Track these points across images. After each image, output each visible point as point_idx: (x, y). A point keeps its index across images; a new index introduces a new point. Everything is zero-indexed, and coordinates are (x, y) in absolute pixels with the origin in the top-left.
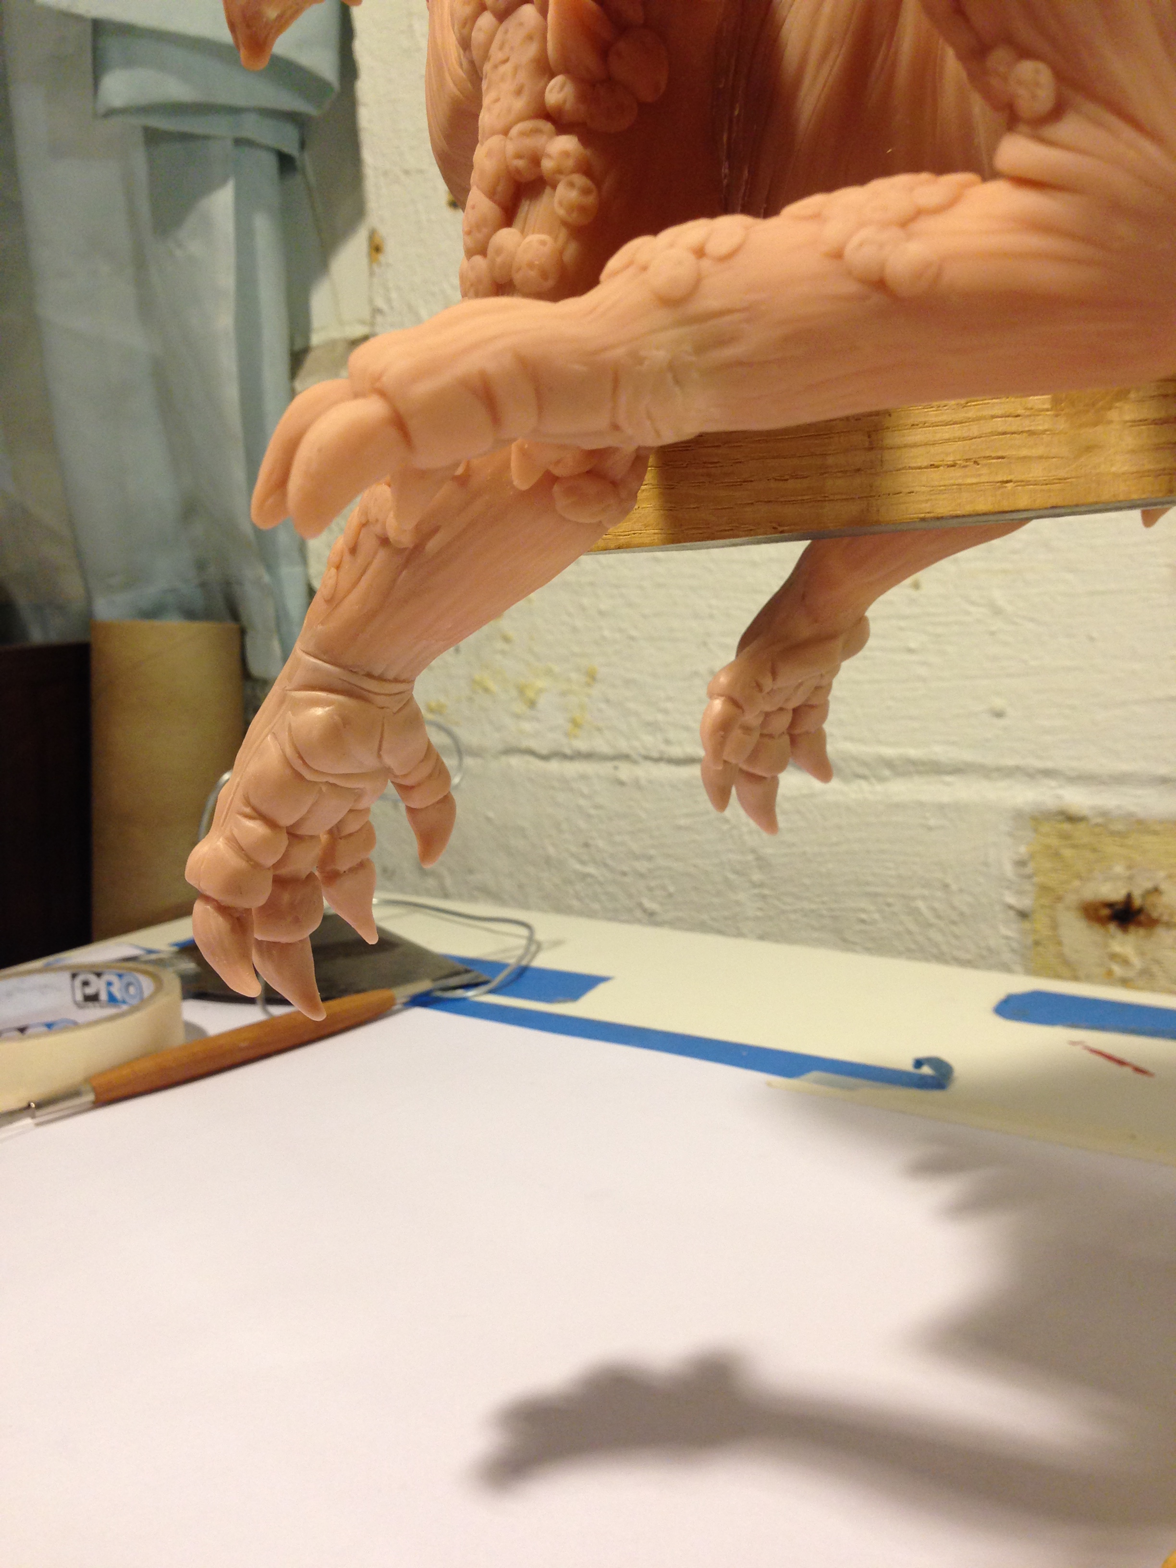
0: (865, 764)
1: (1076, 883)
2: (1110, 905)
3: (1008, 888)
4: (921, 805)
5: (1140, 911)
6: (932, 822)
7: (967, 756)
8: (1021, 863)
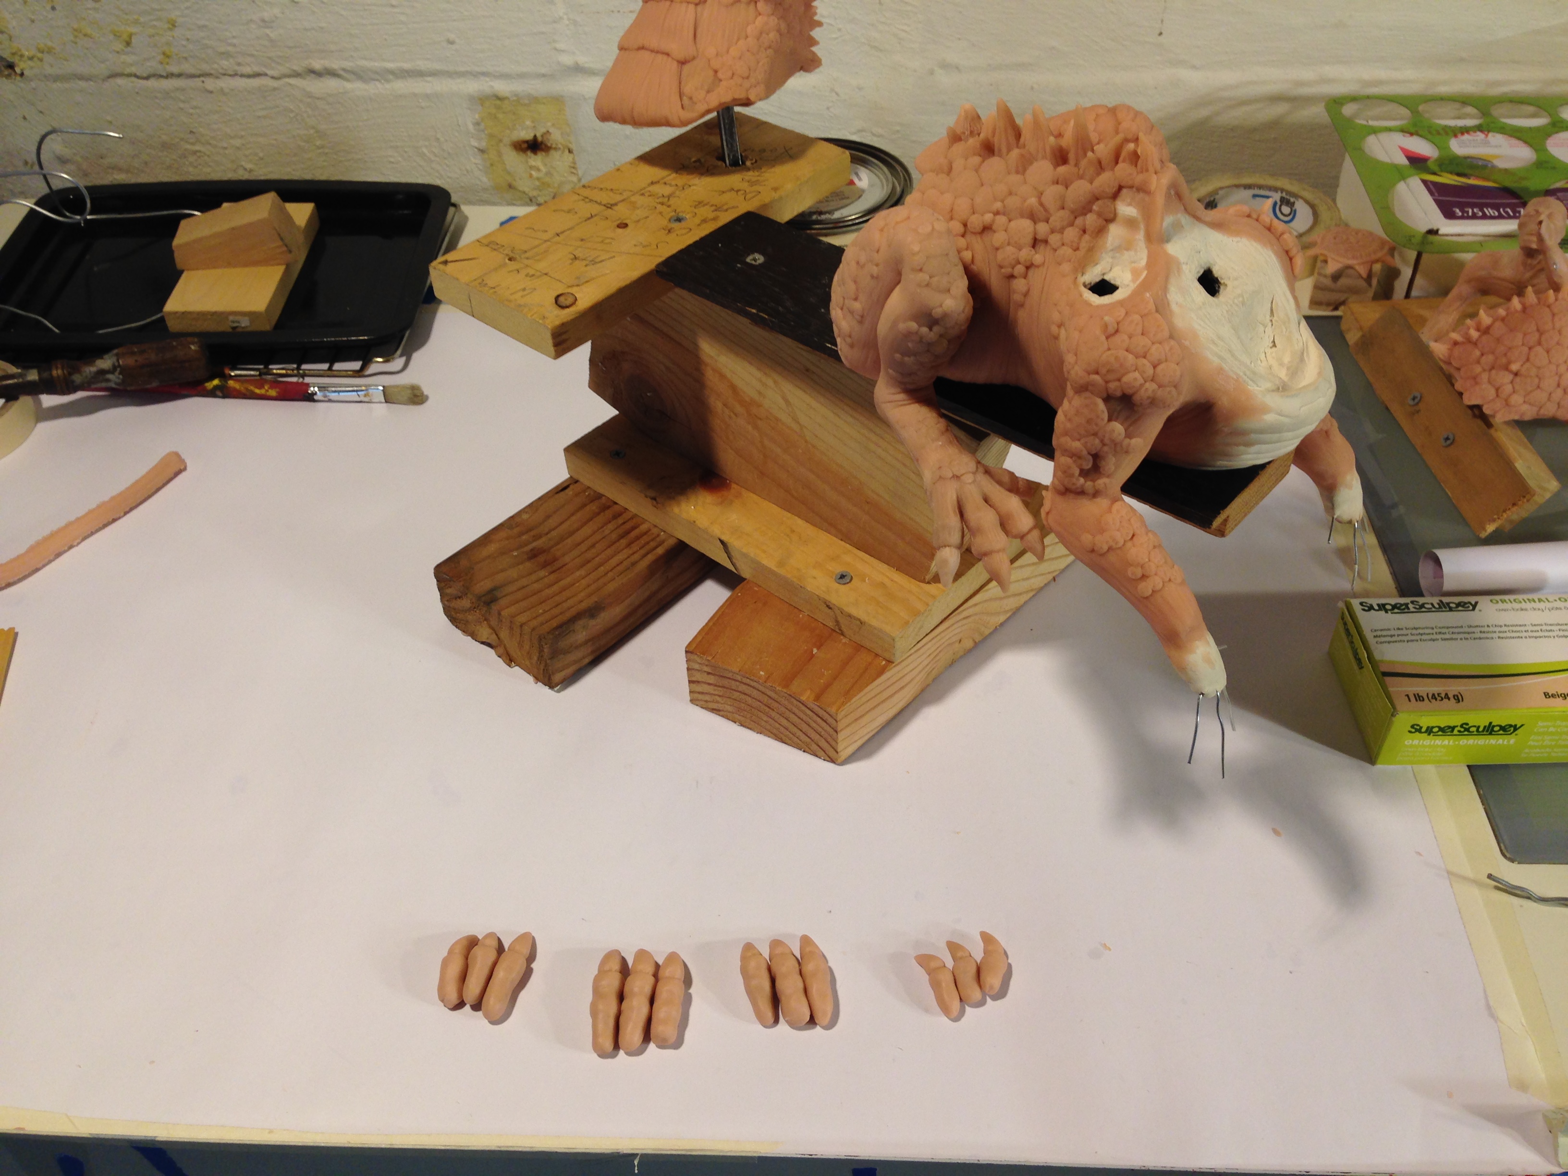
0: (376, 73)
1: (508, 131)
2: (527, 142)
3: (472, 137)
4: (415, 95)
5: (542, 143)
6: (423, 104)
7: (437, 66)
8: (477, 124)
